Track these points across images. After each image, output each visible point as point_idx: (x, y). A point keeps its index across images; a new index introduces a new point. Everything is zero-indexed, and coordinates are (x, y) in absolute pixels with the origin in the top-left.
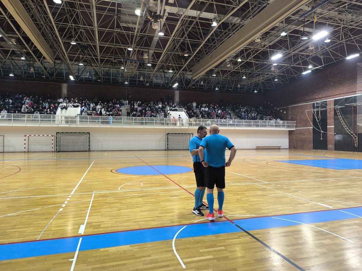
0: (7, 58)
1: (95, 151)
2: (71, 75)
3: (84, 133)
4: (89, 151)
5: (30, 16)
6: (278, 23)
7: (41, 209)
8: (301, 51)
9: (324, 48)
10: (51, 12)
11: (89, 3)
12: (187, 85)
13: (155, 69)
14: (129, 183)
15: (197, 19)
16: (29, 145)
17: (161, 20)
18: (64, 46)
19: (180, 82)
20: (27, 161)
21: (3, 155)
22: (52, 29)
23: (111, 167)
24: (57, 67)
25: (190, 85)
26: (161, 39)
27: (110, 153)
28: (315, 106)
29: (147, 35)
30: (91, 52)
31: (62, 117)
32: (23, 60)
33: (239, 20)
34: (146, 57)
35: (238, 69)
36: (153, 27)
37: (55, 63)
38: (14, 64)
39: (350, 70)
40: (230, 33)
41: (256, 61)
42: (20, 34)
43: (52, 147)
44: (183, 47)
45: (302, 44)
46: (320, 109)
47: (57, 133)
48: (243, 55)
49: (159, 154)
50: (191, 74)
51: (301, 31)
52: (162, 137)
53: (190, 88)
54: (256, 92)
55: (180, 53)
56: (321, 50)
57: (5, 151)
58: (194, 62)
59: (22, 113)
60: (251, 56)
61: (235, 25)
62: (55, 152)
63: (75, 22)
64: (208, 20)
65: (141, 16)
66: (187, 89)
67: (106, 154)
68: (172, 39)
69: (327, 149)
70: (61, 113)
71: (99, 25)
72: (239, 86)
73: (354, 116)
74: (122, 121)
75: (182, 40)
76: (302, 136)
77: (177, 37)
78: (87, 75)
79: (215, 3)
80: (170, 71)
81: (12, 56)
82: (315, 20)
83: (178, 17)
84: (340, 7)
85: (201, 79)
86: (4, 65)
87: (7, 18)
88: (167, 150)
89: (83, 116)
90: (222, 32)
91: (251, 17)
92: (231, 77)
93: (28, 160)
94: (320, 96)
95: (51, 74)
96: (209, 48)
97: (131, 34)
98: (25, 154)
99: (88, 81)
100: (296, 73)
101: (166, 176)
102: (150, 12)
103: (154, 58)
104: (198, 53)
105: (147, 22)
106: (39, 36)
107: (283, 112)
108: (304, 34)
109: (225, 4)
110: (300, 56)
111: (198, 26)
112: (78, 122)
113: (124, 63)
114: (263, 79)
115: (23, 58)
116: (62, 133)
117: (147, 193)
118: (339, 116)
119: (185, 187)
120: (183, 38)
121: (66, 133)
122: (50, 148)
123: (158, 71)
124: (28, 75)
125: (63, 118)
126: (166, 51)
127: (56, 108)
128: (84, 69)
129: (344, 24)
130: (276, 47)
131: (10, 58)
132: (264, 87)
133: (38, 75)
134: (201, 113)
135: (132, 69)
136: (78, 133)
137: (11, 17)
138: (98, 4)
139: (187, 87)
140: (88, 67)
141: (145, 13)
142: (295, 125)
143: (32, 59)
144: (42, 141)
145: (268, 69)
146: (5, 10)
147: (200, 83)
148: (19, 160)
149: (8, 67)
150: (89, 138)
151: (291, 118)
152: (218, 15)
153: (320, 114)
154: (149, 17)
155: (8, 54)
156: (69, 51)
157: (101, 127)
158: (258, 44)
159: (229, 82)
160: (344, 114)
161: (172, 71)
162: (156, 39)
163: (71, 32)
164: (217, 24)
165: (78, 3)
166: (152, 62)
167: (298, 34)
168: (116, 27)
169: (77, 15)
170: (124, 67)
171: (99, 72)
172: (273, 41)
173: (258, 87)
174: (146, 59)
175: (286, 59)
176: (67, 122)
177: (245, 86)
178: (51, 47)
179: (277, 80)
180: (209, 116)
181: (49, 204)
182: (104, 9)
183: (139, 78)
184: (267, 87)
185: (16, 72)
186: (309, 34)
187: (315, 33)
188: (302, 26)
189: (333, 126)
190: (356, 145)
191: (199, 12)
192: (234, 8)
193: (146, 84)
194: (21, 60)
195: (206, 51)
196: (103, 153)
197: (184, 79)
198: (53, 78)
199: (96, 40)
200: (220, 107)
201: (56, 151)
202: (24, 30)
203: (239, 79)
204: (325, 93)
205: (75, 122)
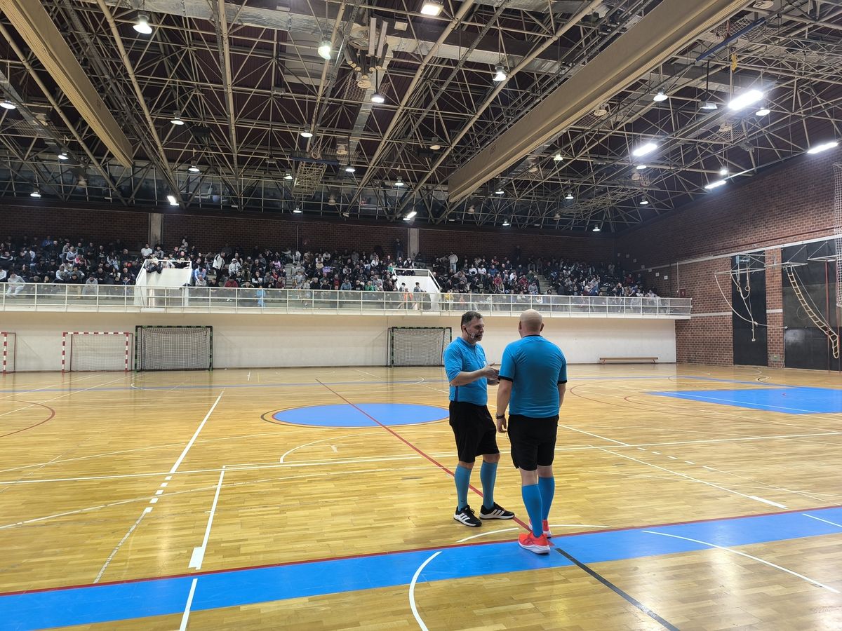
0: (26, 157)
1: (224, 369)
2: (171, 195)
3: (200, 327)
4: (211, 368)
5: (79, 61)
6: (649, 72)
7: (102, 508)
8: (701, 137)
9: (756, 129)
10: (127, 51)
11: (214, 32)
12: (437, 215)
13: (362, 178)
14: (304, 447)
15: (461, 64)
16: (73, 354)
17: (378, 67)
18: (156, 129)
19: (421, 209)
20: (67, 394)
21: (14, 379)
22: (129, 89)
23: (261, 408)
24: (139, 176)
25: (444, 216)
26: (376, 110)
27: (259, 374)
28: (738, 262)
29: (345, 103)
30: (218, 140)
31: (148, 290)
32: (61, 161)
33: (557, 67)
34: (342, 151)
35: (556, 178)
36: (359, 85)
37: (134, 166)
38: (42, 169)
39: (817, 179)
40: (537, 97)
41: (597, 158)
42: (57, 102)
43: (126, 360)
44: (428, 128)
45: (703, 120)
46: (748, 270)
47: (137, 327)
48: (567, 146)
49: (373, 377)
50: (446, 189)
51: (700, 90)
52: (380, 335)
53: (443, 221)
54: (597, 230)
55: (421, 144)
56: (749, 133)
57: (17, 370)
58: (454, 162)
59: (58, 281)
60: (585, 149)
61: (547, 77)
62: (132, 370)
63: (181, 74)
64: (484, 66)
65: (333, 61)
66: (437, 224)
67: (249, 375)
68: (403, 110)
69: (767, 365)
70: (148, 280)
71: (236, 81)
72: (558, 216)
73: (829, 285)
74: (288, 299)
75: (425, 114)
76: (708, 334)
77: (414, 107)
78: (206, 194)
79: (501, 28)
80: (397, 184)
81: (38, 152)
82: (734, 66)
83: (416, 60)
84: (792, 35)
85: (471, 202)
86: (18, 171)
87: (28, 67)
88: (390, 366)
89: (196, 287)
90: (516, 94)
91: (585, 59)
92: (539, 197)
93: (70, 390)
94: (748, 240)
95: (126, 193)
96: (488, 129)
97: (309, 99)
98: (63, 375)
99: (209, 206)
100: (690, 187)
101: (389, 430)
102: (352, 50)
103: (362, 154)
104: (461, 142)
105: (344, 72)
106: (99, 106)
107: (661, 276)
108: (707, 96)
109: (523, 30)
110: (699, 148)
111: (462, 79)
112: (186, 302)
113: (293, 167)
114: (613, 201)
115: (61, 157)
116: (149, 327)
117: (346, 469)
118: (795, 285)
119: (436, 455)
120: (429, 109)
121: (159, 327)
122: (121, 362)
123: (369, 184)
124: (73, 195)
125: (152, 294)
126: (389, 137)
127: (136, 270)
128: (201, 181)
129: (800, 74)
130: (642, 127)
131: (33, 157)
132: (616, 219)
133: (97, 195)
134: (469, 279)
135: (310, 179)
136: (185, 327)
137: (36, 64)
138: (234, 34)
139: (436, 220)
140: (209, 176)
141: (341, 52)
142: (691, 307)
143: (82, 159)
144: (104, 347)
145: (626, 178)
146: (25, 49)
147: (468, 209)
148: (49, 391)
149: (26, 176)
150: (211, 338)
151: (681, 291)
152: (507, 56)
153: (748, 282)
154: (350, 63)
155: (29, 146)
156: (168, 140)
157: (239, 312)
158: (602, 121)
159: (534, 208)
160: (806, 282)
161: (401, 184)
162: (365, 111)
163: (172, 98)
164: (507, 76)
165: (190, 31)
166: (357, 163)
167: (693, 98)
168: (275, 85)
169: (186, 58)
170: (292, 175)
171: (235, 186)
172: (636, 113)
173: (601, 219)
174: (343, 156)
175: (668, 155)
176: (160, 302)
177: (573, 217)
178: (126, 131)
179: (646, 203)
180: (488, 286)
181: (119, 496)
182: (248, 45)
183: (327, 200)
184: (624, 218)
185: (45, 188)
186: (719, 97)
187: (734, 95)
188: (703, 80)
189: (781, 311)
190: (836, 355)
191: (464, 49)
192: (544, 40)
193: (342, 214)
194: (57, 161)
195: (480, 137)
196: (243, 373)
197: (429, 201)
198: (130, 201)
199: (228, 116)
200: (514, 266)
201: (133, 368)
202: (65, 93)
203: (557, 200)
204: (760, 233)
205: (178, 302)
